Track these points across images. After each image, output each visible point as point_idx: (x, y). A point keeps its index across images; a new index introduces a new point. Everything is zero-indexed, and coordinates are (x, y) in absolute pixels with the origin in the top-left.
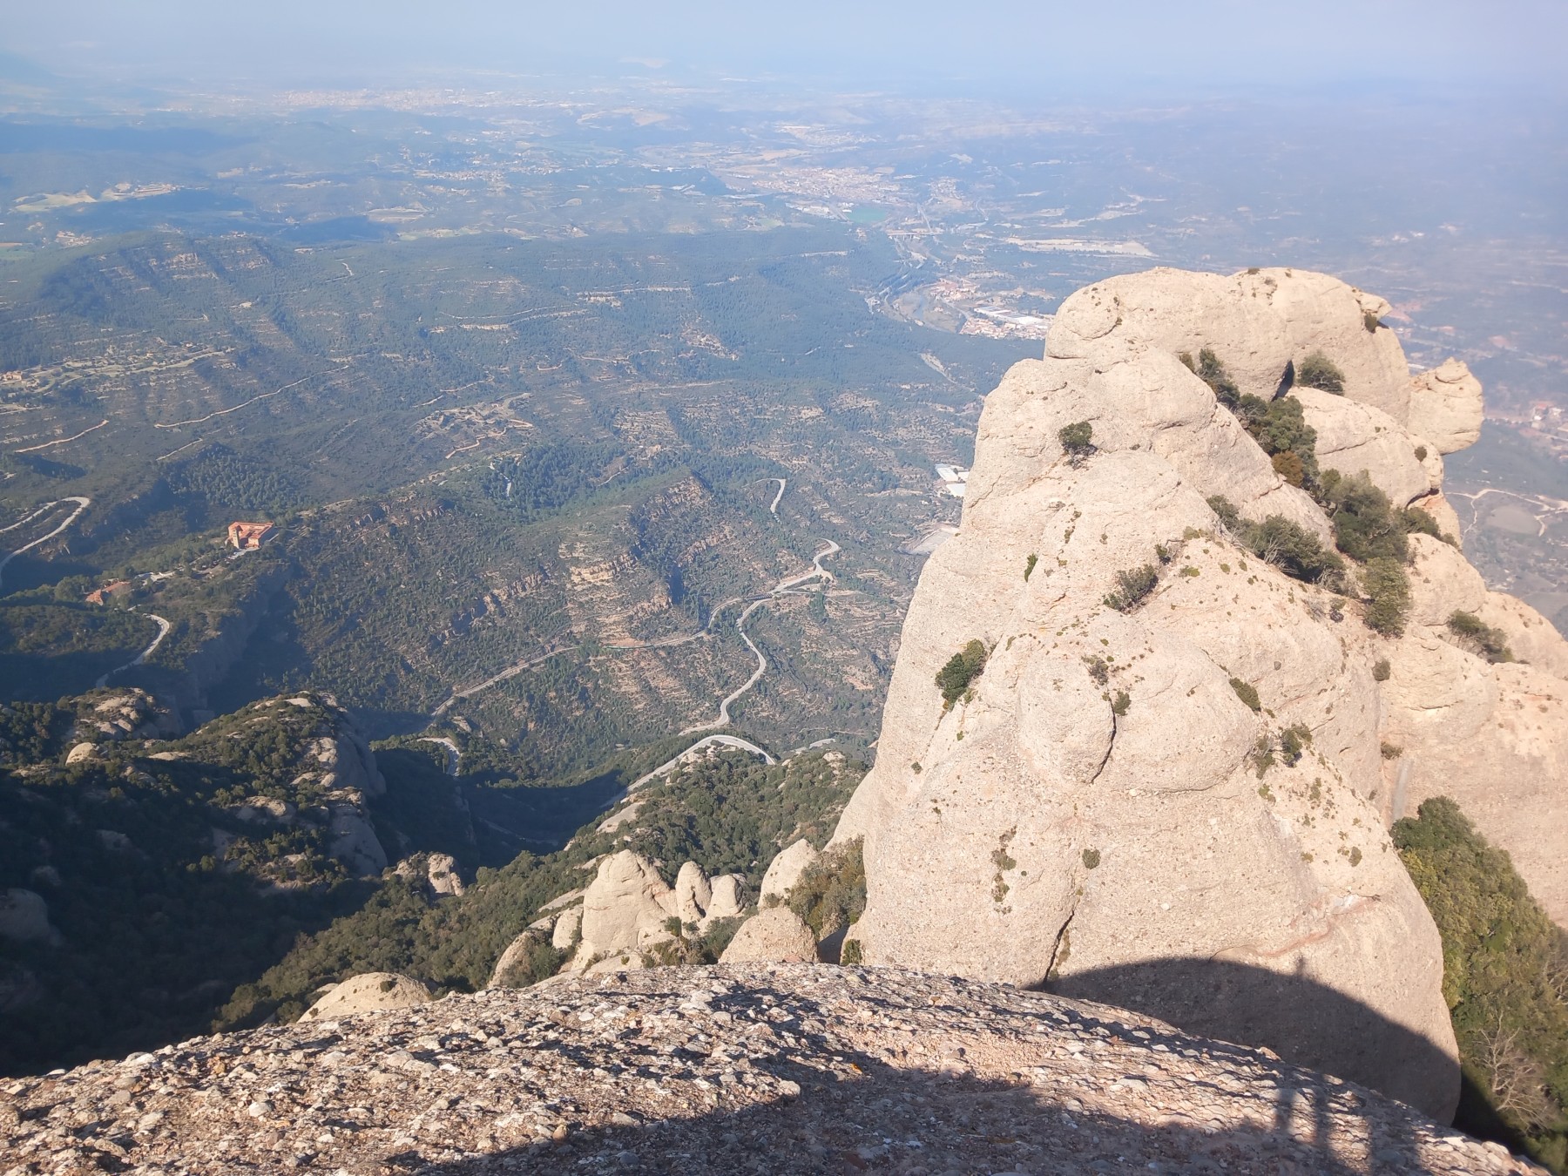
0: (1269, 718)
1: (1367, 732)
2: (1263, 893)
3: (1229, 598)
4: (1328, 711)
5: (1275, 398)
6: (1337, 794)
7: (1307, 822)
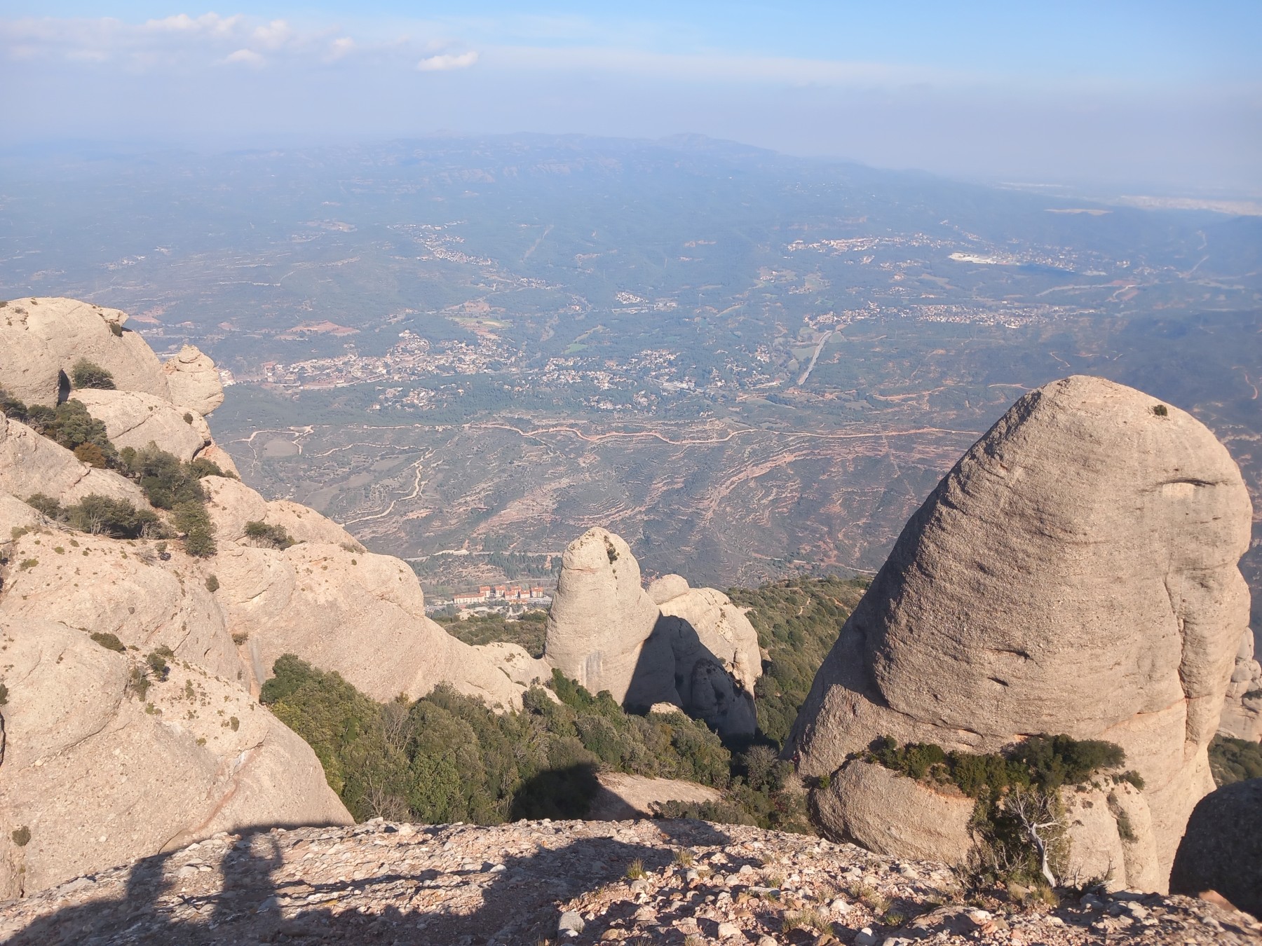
0: (135, 653)
1: (219, 632)
2: (178, 786)
3: (72, 573)
4: (184, 628)
5: (59, 403)
6: (206, 685)
7: (191, 716)
